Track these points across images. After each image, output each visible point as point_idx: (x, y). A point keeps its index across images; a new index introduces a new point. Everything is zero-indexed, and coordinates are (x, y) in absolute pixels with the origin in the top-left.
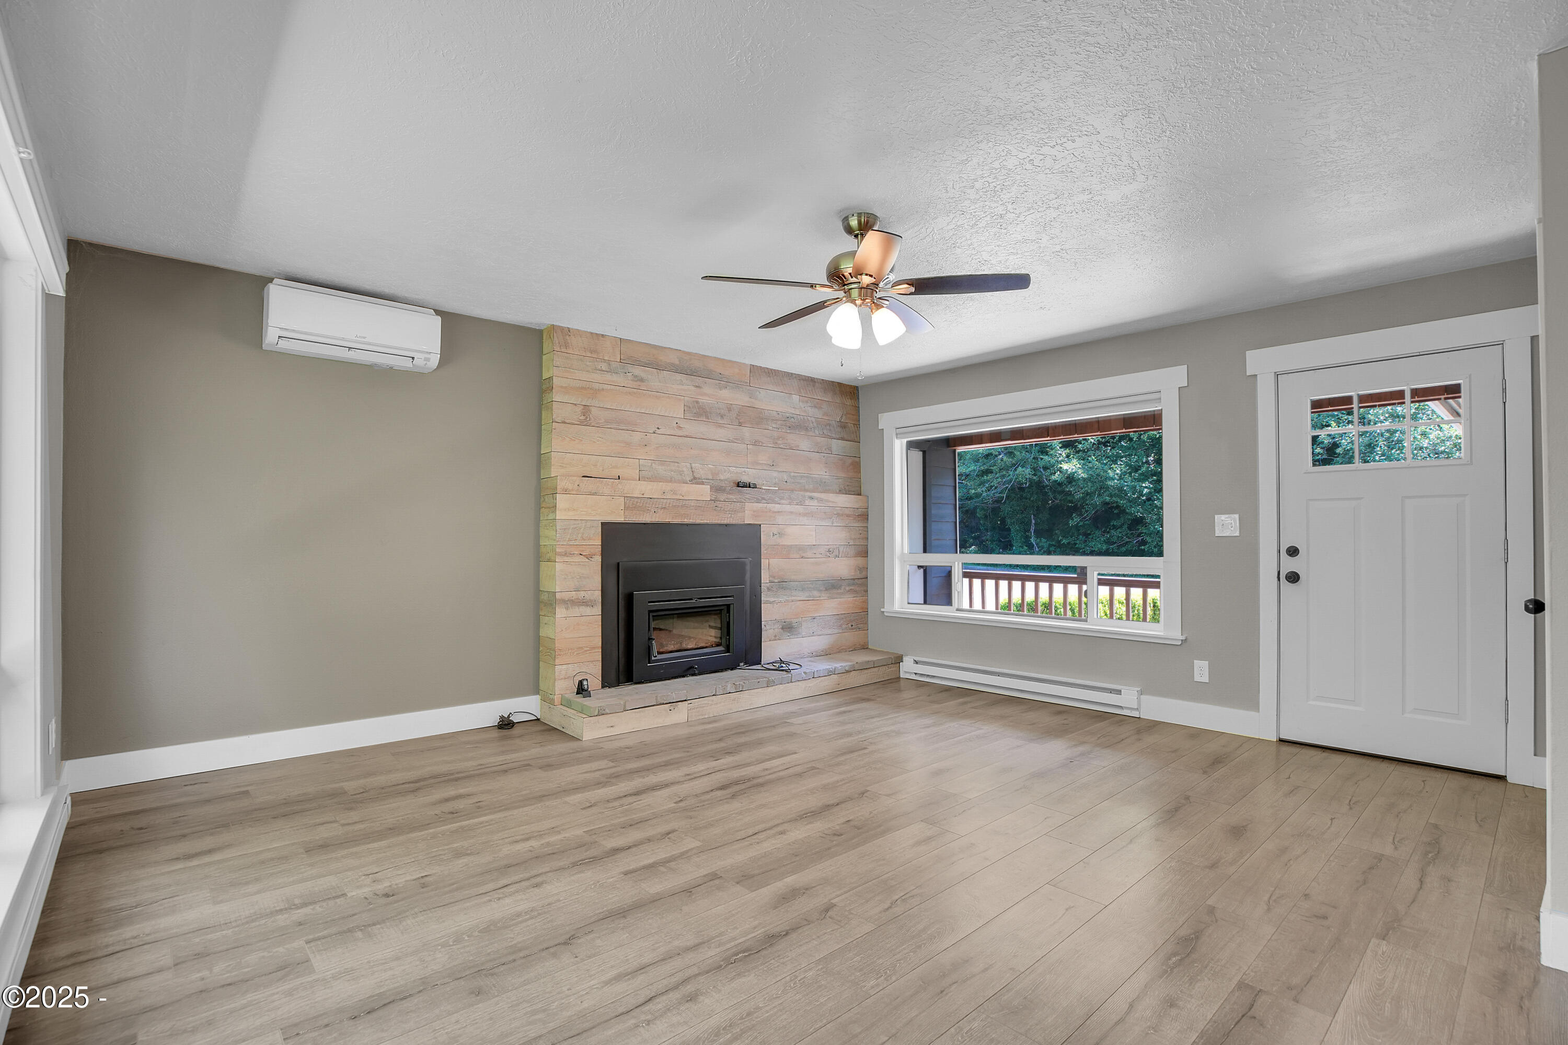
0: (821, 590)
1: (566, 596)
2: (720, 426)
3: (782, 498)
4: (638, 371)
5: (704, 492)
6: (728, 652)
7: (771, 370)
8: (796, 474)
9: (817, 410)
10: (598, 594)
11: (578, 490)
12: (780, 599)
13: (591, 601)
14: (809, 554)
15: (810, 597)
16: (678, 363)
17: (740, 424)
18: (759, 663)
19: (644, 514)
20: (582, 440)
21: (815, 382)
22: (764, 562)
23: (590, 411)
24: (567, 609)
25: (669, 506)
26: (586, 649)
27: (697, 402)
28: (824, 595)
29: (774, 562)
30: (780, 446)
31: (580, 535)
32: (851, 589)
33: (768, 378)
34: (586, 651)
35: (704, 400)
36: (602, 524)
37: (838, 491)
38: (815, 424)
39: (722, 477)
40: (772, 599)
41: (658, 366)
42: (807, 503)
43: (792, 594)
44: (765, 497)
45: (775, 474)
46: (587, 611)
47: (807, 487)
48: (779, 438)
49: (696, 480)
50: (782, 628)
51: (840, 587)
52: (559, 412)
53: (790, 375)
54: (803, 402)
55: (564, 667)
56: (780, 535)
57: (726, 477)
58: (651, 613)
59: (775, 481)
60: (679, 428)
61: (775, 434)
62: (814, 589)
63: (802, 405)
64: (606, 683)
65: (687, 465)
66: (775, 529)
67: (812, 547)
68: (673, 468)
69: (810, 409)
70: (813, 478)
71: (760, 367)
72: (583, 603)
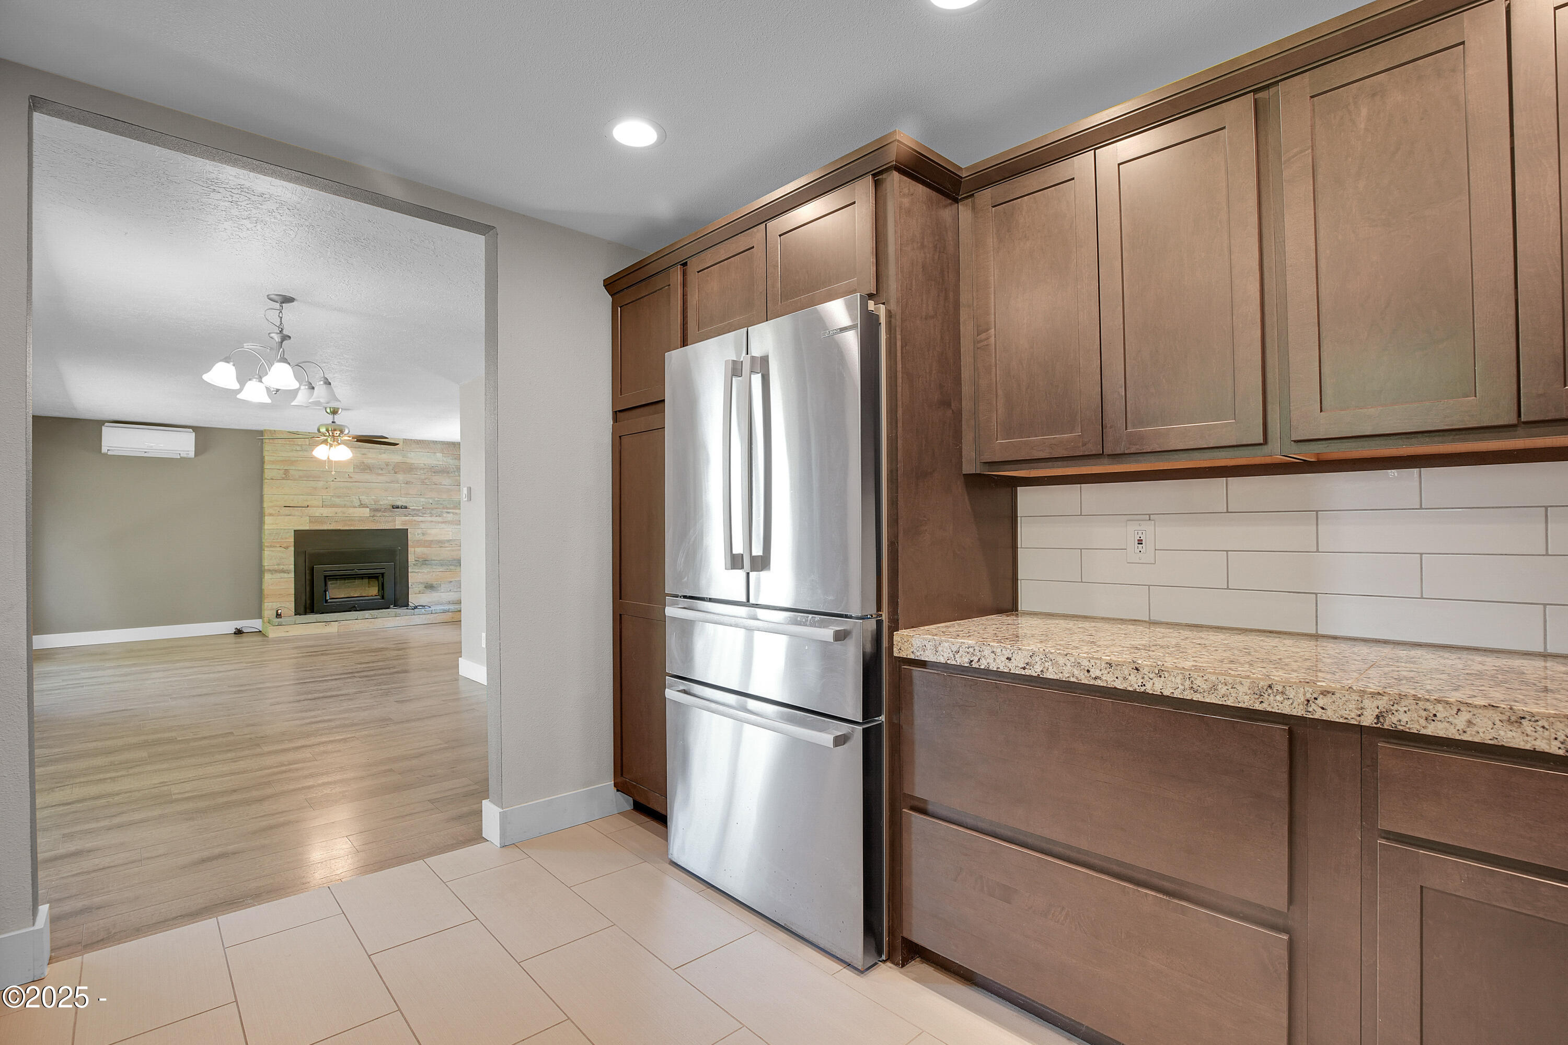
0: (457, 566)
1: (271, 568)
2: (380, 475)
3: (425, 514)
5: (366, 512)
6: (383, 599)
7: (420, 440)
8: (439, 499)
10: (292, 567)
11: (277, 514)
12: (423, 571)
13: (287, 570)
14: (447, 545)
15: (448, 569)
17: (396, 473)
18: (407, 605)
19: (322, 525)
20: (283, 488)
22: (411, 550)
23: (289, 472)
24: (272, 574)
25: (339, 521)
26: (284, 595)
27: (363, 463)
29: (418, 550)
30: (427, 484)
31: (280, 537)
33: (417, 445)
35: (366, 461)
36: (295, 531)
38: (455, 469)
39: (382, 503)
40: (417, 571)
42: (445, 515)
43: (433, 568)
44: (411, 513)
45: (422, 500)
46: (286, 575)
47: (448, 506)
48: (425, 479)
49: (362, 505)
50: (425, 587)
52: (268, 474)
53: (435, 442)
54: (445, 457)
55: (271, 604)
56: (423, 534)
57: (385, 503)
58: (325, 577)
59: (422, 504)
60: (351, 477)
61: (423, 477)
62: (451, 565)
63: (445, 459)
64: (297, 613)
65: (357, 497)
66: (419, 531)
67: (449, 541)
68: (346, 499)
69: (451, 461)
70: (453, 501)
71: (411, 440)
72: (283, 571)
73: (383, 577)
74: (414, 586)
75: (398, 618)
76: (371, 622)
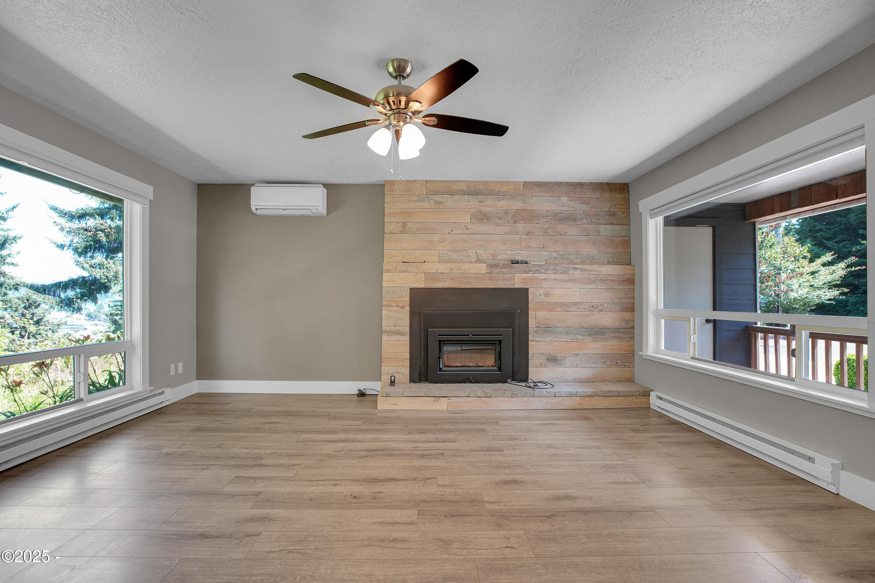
0: (585, 335)
1: (388, 329)
2: (498, 225)
3: (548, 270)
4: (438, 198)
5: (483, 268)
6: (500, 370)
7: (542, 182)
8: (564, 253)
9: (585, 205)
10: (407, 329)
11: (395, 270)
12: (546, 340)
13: (403, 332)
14: (573, 308)
15: (574, 339)
16: (466, 189)
17: (515, 222)
18: (526, 380)
19: (438, 283)
20: (402, 242)
21: (584, 185)
22: (531, 314)
23: (406, 225)
24: (389, 336)
25: (455, 278)
26: (400, 359)
27: (480, 212)
28: (587, 339)
29: (540, 314)
30: (550, 234)
31: (396, 295)
32: (616, 336)
33: (539, 188)
34: (400, 360)
35: (484, 209)
36: (411, 289)
37: (606, 263)
38: (583, 216)
39: (500, 258)
40: (538, 339)
41: (451, 193)
42: (571, 272)
43: (557, 336)
44: (532, 269)
45: (545, 253)
46: (401, 338)
47: (575, 261)
48: (548, 228)
49: (479, 261)
50: (547, 360)
51: (604, 334)
52: (388, 228)
53: (559, 184)
54: (571, 201)
55: (387, 368)
56: (546, 295)
57: (504, 258)
58: (440, 341)
59: (544, 258)
60: (467, 229)
61: (546, 226)
62: (578, 334)
63: (571, 203)
64: (412, 380)
65: (474, 251)
66: (541, 291)
67: (576, 304)
68: (463, 254)
69: (578, 205)
70: (581, 254)
71: (532, 182)
72: (399, 333)
73: (500, 345)
74: (534, 358)
75: (514, 399)
76: (484, 402)
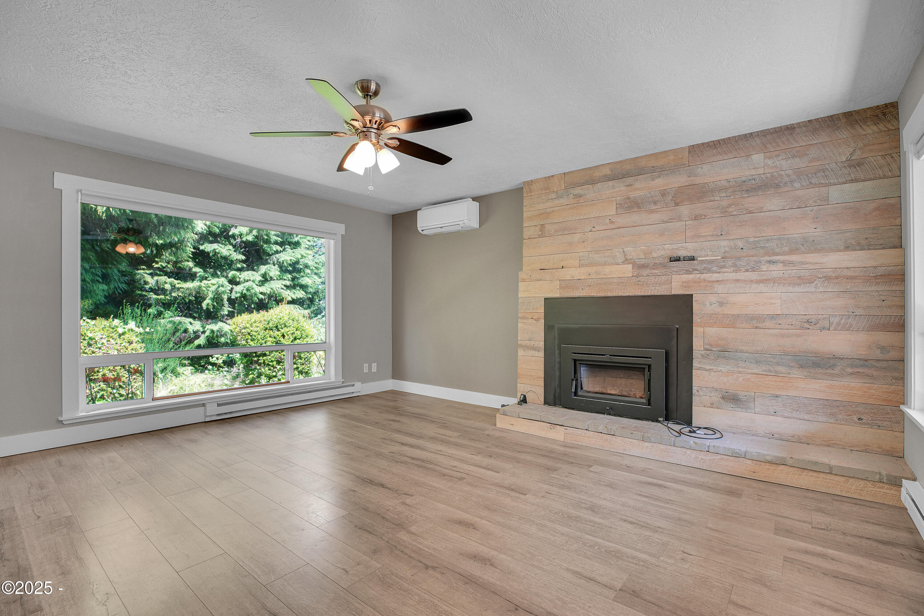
0: (792, 367)
1: (523, 343)
2: (652, 212)
3: (724, 267)
4: (578, 191)
5: (628, 270)
6: (649, 405)
7: (718, 141)
8: (757, 239)
9: (797, 160)
10: (542, 344)
11: (530, 278)
12: (720, 369)
13: (538, 347)
14: (768, 324)
15: (770, 371)
16: (610, 173)
17: (677, 204)
18: (687, 422)
19: (573, 292)
20: (540, 247)
21: (795, 128)
22: (697, 331)
23: (545, 227)
24: (524, 350)
25: (593, 284)
26: (534, 377)
27: (628, 198)
28: (796, 373)
29: (711, 331)
30: (732, 214)
31: (531, 307)
32: (858, 372)
33: (714, 151)
34: (535, 378)
35: (633, 195)
36: (545, 299)
38: (793, 177)
39: (655, 255)
40: (708, 367)
41: (593, 182)
42: (764, 268)
43: (740, 365)
44: (698, 268)
45: (724, 243)
46: (536, 353)
47: (777, 250)
48: (729, 206)
49: (626, 261)
50: (723, 398)
51: (833, 367)
52: (527, 233)
53: (748, 136)
54: (769, 158)
55: (522, 385)
56: (721, 304)
57: (660, 255)
58: (575, 361)
59: (723, 250)
60: (612, 222)
61: (725, 203)
62: (778, 364)
63: (770, 162)
64: (546, 402)
65: (621, 250)
66: (713, 299)
67: (773, 317)
68: (607, 255)
69: (784, 163)
70: (788, 239)
71: (703, 144)
72: (534, 348)
73: (649, 370)
74: (701, 393)
75: (646, 444)
76: (607, 440)
